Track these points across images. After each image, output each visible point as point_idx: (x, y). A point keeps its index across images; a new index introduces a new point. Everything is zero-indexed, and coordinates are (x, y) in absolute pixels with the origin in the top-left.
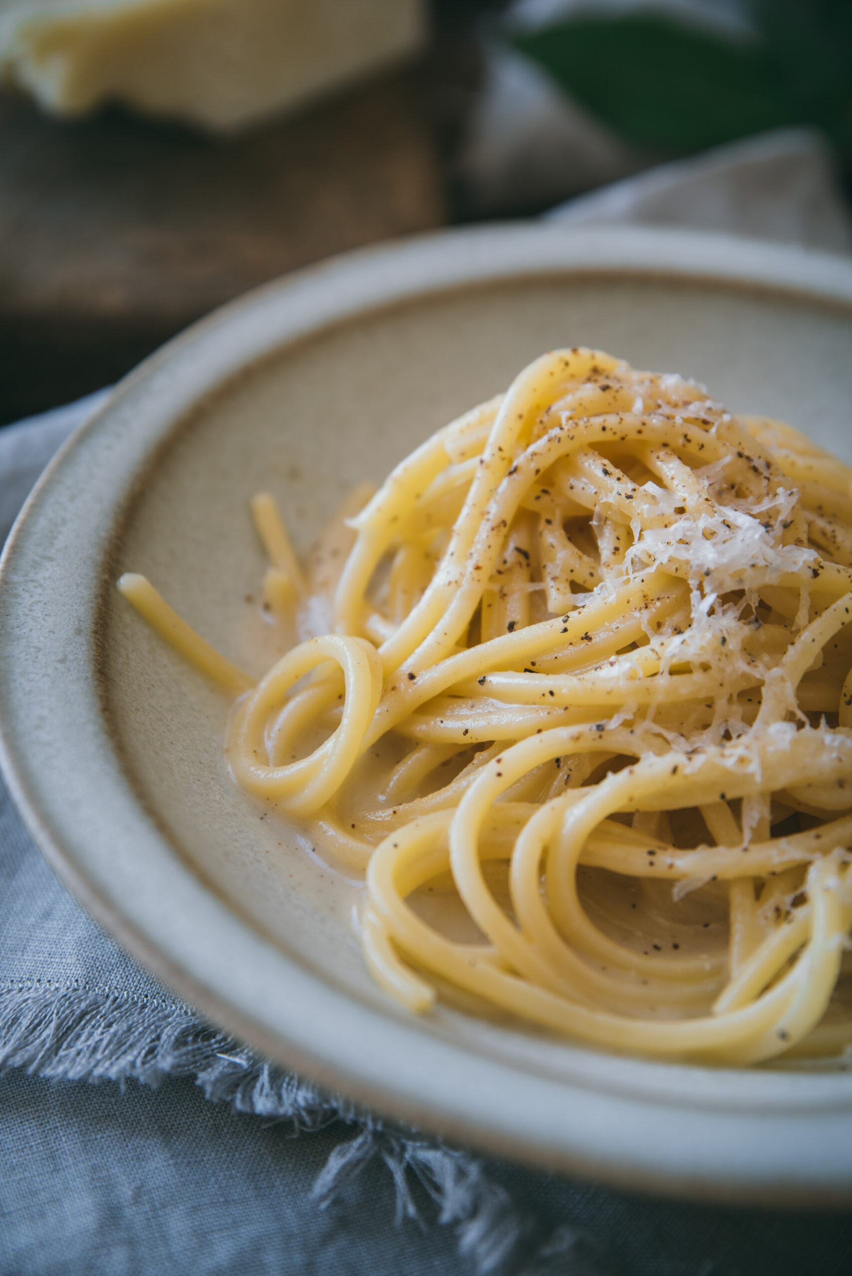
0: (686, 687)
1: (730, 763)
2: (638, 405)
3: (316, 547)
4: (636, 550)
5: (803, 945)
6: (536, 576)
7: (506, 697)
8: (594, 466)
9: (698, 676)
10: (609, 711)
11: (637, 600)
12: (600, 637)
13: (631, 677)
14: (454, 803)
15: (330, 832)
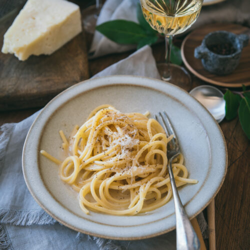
0: (122, 162)
1: (128, 174)
2: (113, 119)
3: (70, 137)
4: (114, 142)
5: (139, 199)
6: (101, 144)
7: (97, 164)
8: (107, 129)
9: (123, 161)
10: (111, 167)
11: (115, 149)
12: (110, 155)
13: (114, 162)
14: (91, 181)
15: (74, 186)
